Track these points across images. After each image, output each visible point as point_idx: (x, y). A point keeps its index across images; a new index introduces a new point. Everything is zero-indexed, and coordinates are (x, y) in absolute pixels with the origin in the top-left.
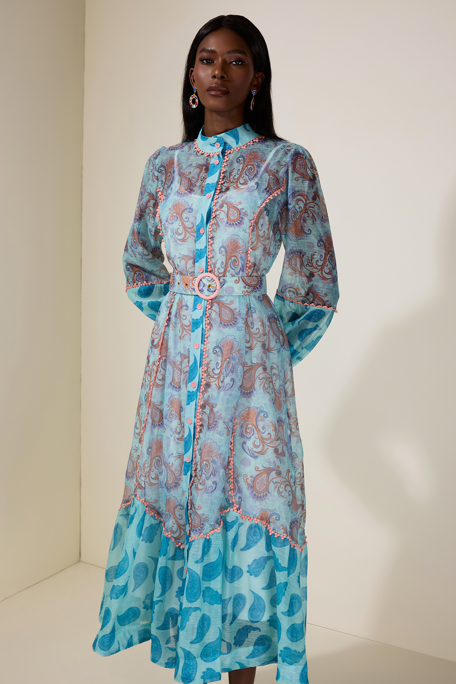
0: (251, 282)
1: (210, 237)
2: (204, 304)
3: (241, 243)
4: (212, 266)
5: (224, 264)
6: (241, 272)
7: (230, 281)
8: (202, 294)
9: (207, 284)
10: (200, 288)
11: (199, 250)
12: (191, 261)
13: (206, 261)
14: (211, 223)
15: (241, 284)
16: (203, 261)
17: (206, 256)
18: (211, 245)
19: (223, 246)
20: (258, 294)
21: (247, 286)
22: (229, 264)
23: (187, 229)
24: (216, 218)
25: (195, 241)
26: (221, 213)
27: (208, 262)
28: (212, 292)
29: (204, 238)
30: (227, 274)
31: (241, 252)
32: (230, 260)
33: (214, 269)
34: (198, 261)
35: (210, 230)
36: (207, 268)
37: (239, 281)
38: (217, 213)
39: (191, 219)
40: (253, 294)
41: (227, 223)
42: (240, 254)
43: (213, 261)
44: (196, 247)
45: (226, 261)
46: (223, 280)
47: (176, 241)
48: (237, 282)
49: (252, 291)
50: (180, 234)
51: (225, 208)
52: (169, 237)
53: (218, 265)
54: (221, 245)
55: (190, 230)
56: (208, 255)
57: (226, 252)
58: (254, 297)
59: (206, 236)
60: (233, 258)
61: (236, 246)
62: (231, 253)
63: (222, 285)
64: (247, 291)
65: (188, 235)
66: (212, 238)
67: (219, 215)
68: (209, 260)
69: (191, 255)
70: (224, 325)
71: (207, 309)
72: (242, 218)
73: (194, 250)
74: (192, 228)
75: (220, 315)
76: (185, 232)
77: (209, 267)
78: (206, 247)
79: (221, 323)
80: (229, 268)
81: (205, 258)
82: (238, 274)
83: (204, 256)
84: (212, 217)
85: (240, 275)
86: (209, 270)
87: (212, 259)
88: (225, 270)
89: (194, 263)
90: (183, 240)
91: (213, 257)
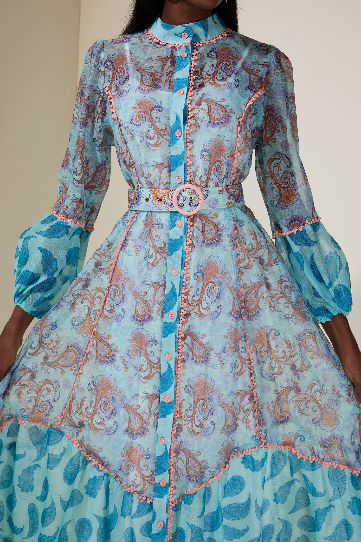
0: (234, 192)
1: (188, 140)
2: (183, 220)
3: (227, 145)
4: (192, 174)
5: (208, 171)
6: (225, 180)
7: (213, 191)
8: (182, 209)
9: (189, 196)
10: (180, 202)
11: (174, 156)
12: (165, 170)
13: (185, 169)
14: (189, 124)
15: (226, 195)
16: (181, 169)
17: (185, 164)
18: (190, 150)
19: (205, 150)
20: (240, 205)
21: (231, 197)
22: (213, 170)
23: (159, 131)
24: (194, 118)
25: (170, 146)
26: (199, 111)
27: (187, 170)
28: (194, 206)
29: (181, 142)
30: (211, 184)
31: (226, 155)
32: (214, 166)
33: (195, 178)
34: (174, 170)
35: (188, 132)
36: (186, 178)
37: (223, 191)
38: (195, 112)
39: (164, 120)
40: (237, 205)
41: (210, 122)
42: (225, 158)
43: (193, 168)
44: (170, 153)
45: (210, 166)
46: (206, 191)
47: (148, 147)
48: (221, 192)
49: (236, 202)
50: (152, 138)
51: (204, 105)
52: (139, 143)
53: (200, 172)
54: (202, 148)
55: (162, 133)
56: (187, 162)
57: (210, 157)
58: (238, 207)
59: (184, 139)
60: (217, 164)
61: (221, 149)
62: (215, 158)
63: (206, 196)
64: (231, 202)
65: (161, 139)
66: (191, 141)
67: (197, 114)
68: (188, 168)
69: (166, 162)
70: (207, 244)
71: (189, 226)
72: (229, 116)
73: (168, 157)
74: (166, 129)
75: (203, 233)
76: (158, 135)
77: (188, 176)
78: (183, 152)
79: (204, 242)
80: (213, 176)
81: (183, 166)
82: (221, 182)
83: (182, 163)
84: (189, 117)
85: (224, 184)
86: (188, 179)
87: (192, 167)
88: (208, 178)
89: (169, 172)
90: (156, 145)
91: (193, 164)
